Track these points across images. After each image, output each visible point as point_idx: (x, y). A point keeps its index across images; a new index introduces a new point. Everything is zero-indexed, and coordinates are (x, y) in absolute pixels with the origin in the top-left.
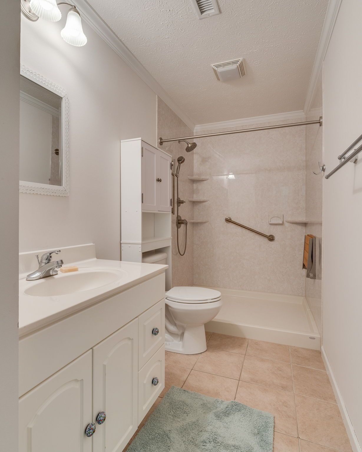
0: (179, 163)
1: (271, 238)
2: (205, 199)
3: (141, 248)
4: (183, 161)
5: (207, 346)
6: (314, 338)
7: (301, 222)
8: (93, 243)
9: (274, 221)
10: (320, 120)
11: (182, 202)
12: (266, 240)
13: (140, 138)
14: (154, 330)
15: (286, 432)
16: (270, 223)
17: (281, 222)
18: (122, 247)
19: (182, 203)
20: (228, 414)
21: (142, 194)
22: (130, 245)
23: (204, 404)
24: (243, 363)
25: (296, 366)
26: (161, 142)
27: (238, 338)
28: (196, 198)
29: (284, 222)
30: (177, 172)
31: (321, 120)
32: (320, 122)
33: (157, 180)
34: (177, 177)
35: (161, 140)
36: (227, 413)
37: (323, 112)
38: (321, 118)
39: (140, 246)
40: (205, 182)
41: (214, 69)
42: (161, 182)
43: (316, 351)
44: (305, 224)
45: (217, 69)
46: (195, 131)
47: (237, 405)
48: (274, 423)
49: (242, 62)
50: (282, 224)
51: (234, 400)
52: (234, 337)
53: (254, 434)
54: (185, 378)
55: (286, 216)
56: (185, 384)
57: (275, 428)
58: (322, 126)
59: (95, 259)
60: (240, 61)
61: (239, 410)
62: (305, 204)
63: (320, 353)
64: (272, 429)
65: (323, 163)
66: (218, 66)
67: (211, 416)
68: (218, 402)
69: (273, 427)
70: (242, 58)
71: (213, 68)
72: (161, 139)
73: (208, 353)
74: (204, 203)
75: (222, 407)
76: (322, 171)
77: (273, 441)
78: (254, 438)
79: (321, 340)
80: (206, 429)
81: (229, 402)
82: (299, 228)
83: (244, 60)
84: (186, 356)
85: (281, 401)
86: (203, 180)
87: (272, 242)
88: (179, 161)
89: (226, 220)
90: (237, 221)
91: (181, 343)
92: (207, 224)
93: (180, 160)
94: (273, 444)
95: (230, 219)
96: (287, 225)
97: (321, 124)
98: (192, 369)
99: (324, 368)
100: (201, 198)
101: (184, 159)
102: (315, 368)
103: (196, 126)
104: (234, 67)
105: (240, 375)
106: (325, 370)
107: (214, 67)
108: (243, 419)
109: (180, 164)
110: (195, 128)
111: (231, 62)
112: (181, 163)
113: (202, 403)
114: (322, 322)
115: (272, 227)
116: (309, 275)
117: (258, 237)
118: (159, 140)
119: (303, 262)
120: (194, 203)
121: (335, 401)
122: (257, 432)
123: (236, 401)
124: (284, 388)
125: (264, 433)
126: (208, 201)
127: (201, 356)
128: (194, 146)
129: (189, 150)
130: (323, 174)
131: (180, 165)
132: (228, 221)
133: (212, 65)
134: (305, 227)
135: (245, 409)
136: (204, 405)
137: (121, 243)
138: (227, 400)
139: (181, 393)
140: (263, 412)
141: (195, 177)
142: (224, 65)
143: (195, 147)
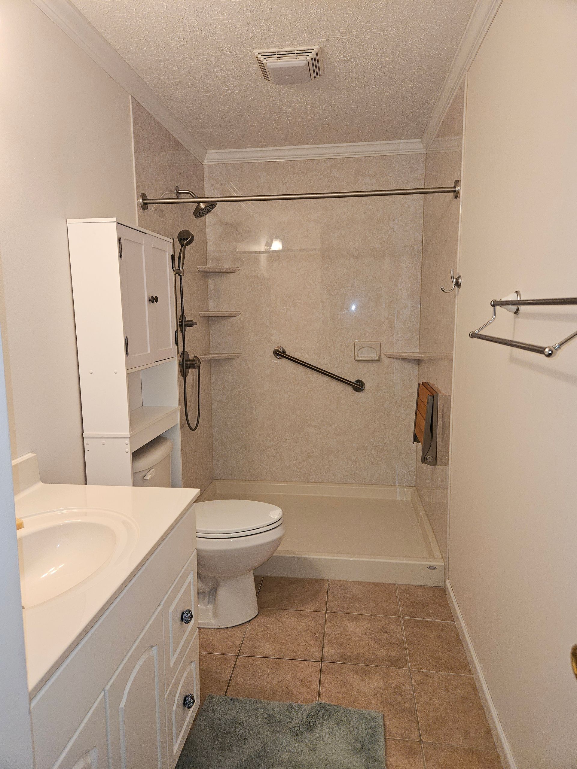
0: (182, 245)
1: (358, 386)
2: (233, 310)
3: (129, 445)
4: (191, 242)
5: (259, 605)
6: (434, 568)
7: (411, 358)
8: (32, 452)
9: (363, 355)
10: (455, 187)
11: (191, 324)
12: (350, 389)
13: (114, 219)
14: (185, 615)
15: (403, 737)
16: (357, 358)
17: (377, 358)
18: (87, 444)
19: (191, 326)
20: (312, 727)
21: (126, 338)
22: (103, 441)
23: (270, 716)
24: (324, 628)
25: (409, 620)
26: (144, 203)
27: (310, 581)
28: (213, 308)
29: (383, 356)
30: (179, 268)
31: (458, 188)
32: (455, 191)
33: (150, 300)
34: (179, 275)
35: (143, 200)
36: (310, 727)
37: (462, 175)
38: (457, 183)
39: (128, 441)
40: (231, 275)
41: (259, 60)
42: (157, 302)
43: (438, 588)
44: (418, 362)
45: (265, 61)
46: (206, 163)
47: (324, 707)
48: (384, 725)
49: (317, 54)
50: (379, 360)
51: (318, 700)
52: (303, 580)
53: (357, 751)
54: (228, 674)
55: (385, 345)
56: (231, 686)
57: (387, 735)
58: (458, 199)
59: (41, 484)
60: (313, 52)
61: (330, 716)
62: (419, 324)
63: (443, 590)
64: (383, 737)
65: (458, 272)
66: (266, 55)
67: (285, 737)
68: (292, 708)
69: (383, 732)
70: (317, 47)
71: (257, 57)
72: (144, 197)
73: (261, 619)
74: (231, 320)
75: (300, 716)
76: (456, 287)
77: (385, 755)
78: (356, 757)
79: (445, 569)
80: (281, 759)
81: (310, 705)
82: (408, 366)
83: (321, 50)
84: (222, 631)
85: (391, 687)
86: (228, 272)
87: (361, 393)
88: (182, 241)
89: (277, 354)
90: (297, 356)
91: (210, 606)
92: (238, 360)
93: (184, 239)
94: (386, 760)
95: (284, 352)
96: (385, 360)
97: (457, 195)
98: (238, 656)
99: (451, 616)
100: (225, 309)
101: (193, 237)
102: (436, 619)
103: (208, 151)
104: (303, 61)
105: (323, 651)
106: (453, 621)
107: (259, 56)
108: (336, 729)
109: (185, 247)
110: (207, 156)
111: (296, 52)
112: (188, 244)
113: (266, 716)
114: (448, 542)
115: (361, 365)
116: (427, 459)
117: (334, 384)
118: (141, 200)
119: (414, 431)
120: (210, 320)
121: (470, 670)
122: (359, 746)
123: (320, 701)
124: (394, 662)
125: (370, 746)
126: (239, 316)
127: (249, 627)
128: (211, 207)
129: (199, 213)
130: (457, 292)
131: (184, 250)
132: (280, 354)
133: (256, 52)
134: (417, 366)
135: (338, 711)
136: (270, 719)
137: (83, 438)
138: (307, 701)
139: (228, 706)
140: (366, 711)
141: (210, 266)
142: (281, 55)
143: (213, 208)
